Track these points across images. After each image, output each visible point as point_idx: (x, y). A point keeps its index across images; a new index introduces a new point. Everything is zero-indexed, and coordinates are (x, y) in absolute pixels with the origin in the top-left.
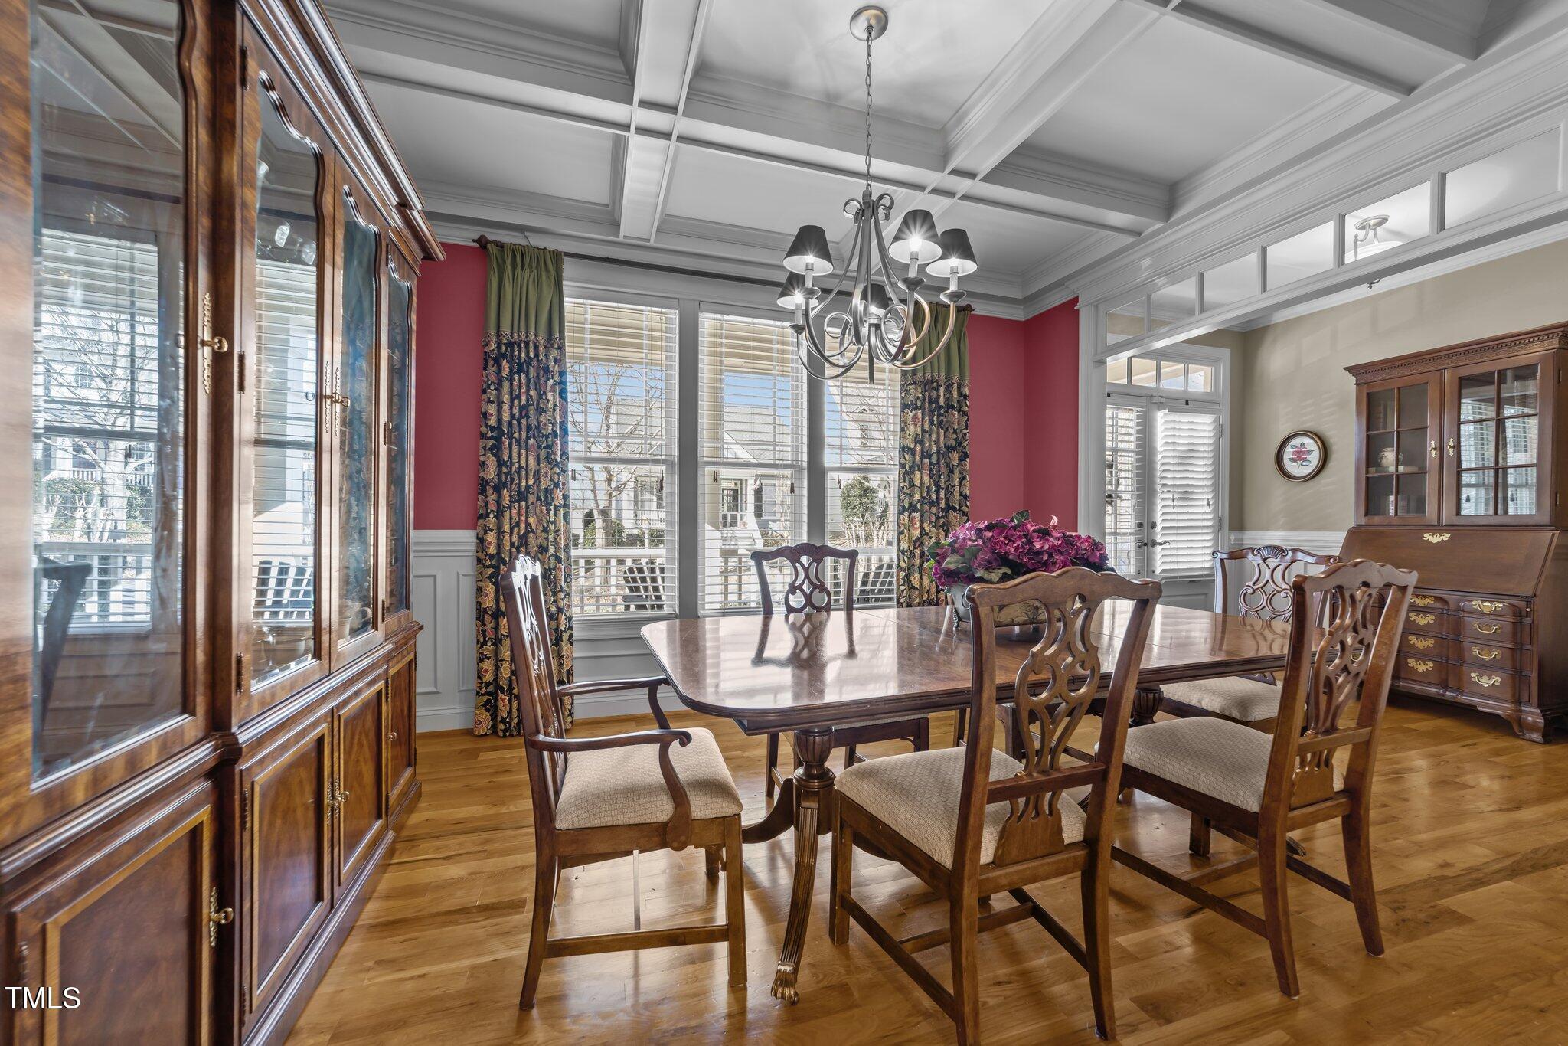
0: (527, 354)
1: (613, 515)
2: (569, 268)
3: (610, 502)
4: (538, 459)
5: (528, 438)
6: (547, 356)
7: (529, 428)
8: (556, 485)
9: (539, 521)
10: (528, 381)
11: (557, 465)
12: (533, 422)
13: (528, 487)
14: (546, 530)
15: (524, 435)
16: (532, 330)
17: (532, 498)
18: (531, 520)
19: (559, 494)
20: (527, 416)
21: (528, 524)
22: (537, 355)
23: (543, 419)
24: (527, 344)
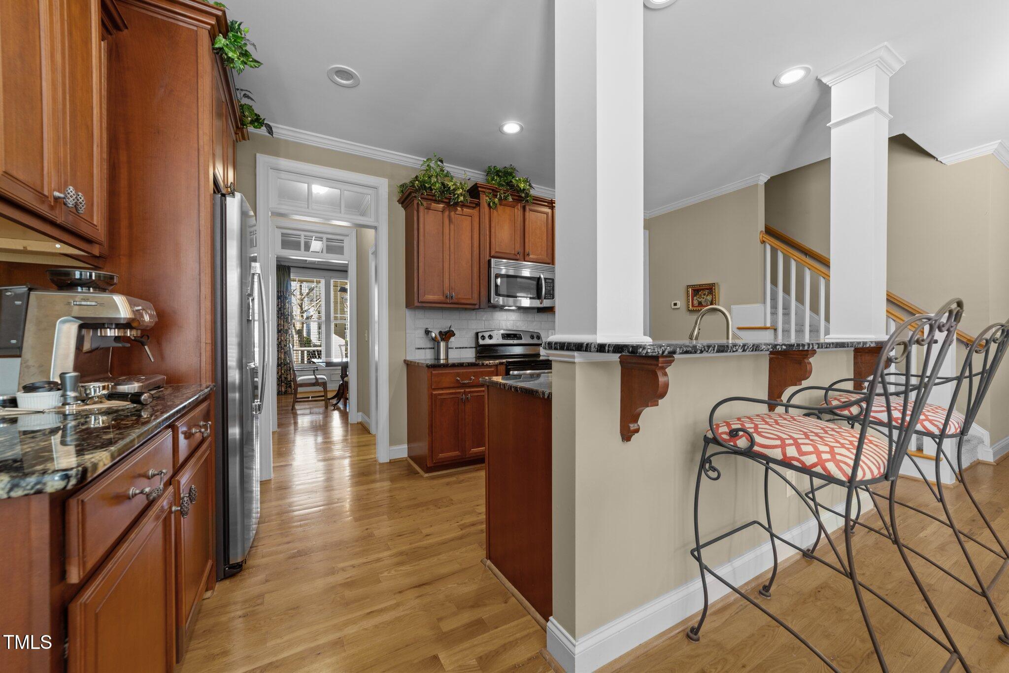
0: (281, 294)
1: (305, 334)
2: (292, 270)
3: (303, 327)
4: (284, 322)
5: (281, 316)
6: (286, 294)
7: (281, 314)
8: (289, 329)
9: (284, 338)
10: (281, 301)
11: (289, 323)
12: (282, 312)
13: (281, 329)
14: (286, 340)
15: (280, 315)
16: (282, 288)
17: (282, 332)
18: (282, 338)
19: (290, 331)
20: (281, 311)
21: (281, 339)
22: (283, 294)
23: (285, 311)
24: (281, 291)
